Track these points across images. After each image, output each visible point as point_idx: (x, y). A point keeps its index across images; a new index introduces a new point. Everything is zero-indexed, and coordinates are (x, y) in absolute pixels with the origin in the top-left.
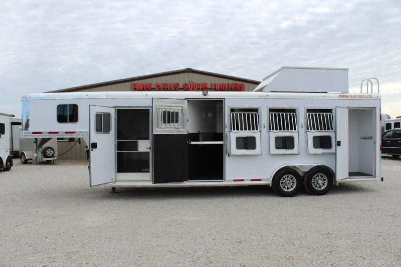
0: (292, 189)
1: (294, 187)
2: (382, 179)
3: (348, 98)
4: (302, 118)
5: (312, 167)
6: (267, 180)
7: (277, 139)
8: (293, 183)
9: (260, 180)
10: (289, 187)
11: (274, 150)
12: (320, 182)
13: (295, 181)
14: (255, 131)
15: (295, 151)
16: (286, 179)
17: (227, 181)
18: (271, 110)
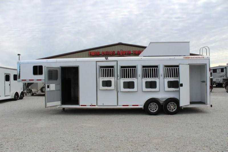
0: (156, 111)
1: (157, 110)
2: (211, 106)
3: (189, 59)
4: (161, 71)
5: (167, 99)
6: (142, 105)
7: (146, 82)
8: (156, 107)
9: (138, 105)
10: (154, 109)
11: (145, 89)
12: (172, 107)
13: (157, 106)
14: (134, 78)
15: (157, 89)
16: (152, 105)
17: (119, 106)
18: (144, 67)
